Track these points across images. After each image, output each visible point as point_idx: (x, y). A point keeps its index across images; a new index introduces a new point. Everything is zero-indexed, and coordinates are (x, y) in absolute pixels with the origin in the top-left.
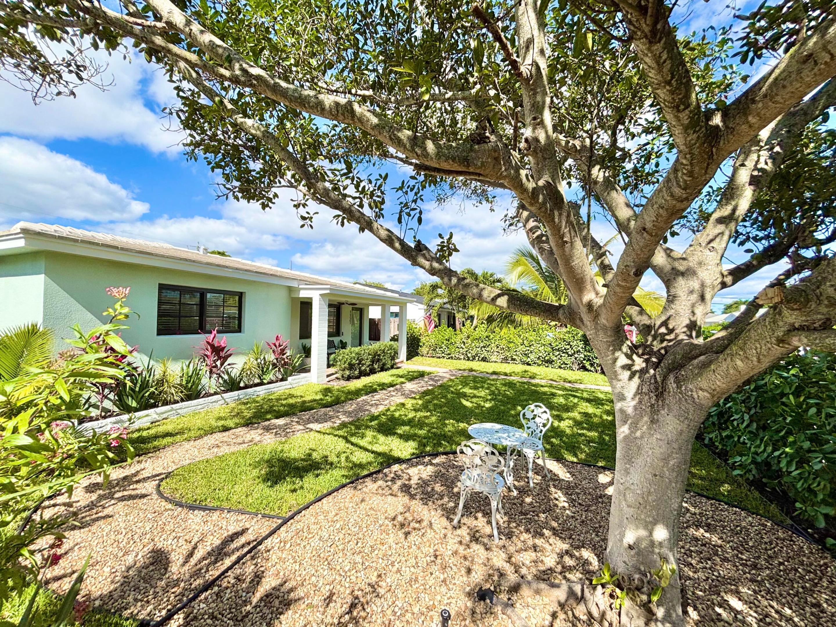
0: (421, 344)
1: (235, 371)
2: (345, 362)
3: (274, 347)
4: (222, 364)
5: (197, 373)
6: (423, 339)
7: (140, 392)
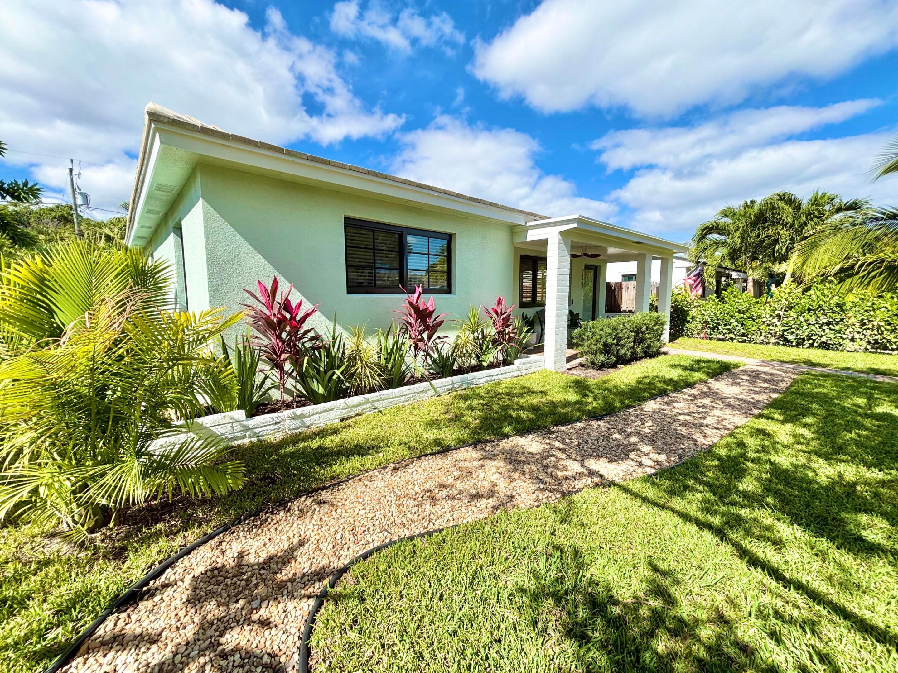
0: (689, 319)
1: (446, 347)
2: (597, 341)
3: (494, 315)
4: (430, 337)
5: (398, 347)
6: (693, 312)
7: (325, 372)
